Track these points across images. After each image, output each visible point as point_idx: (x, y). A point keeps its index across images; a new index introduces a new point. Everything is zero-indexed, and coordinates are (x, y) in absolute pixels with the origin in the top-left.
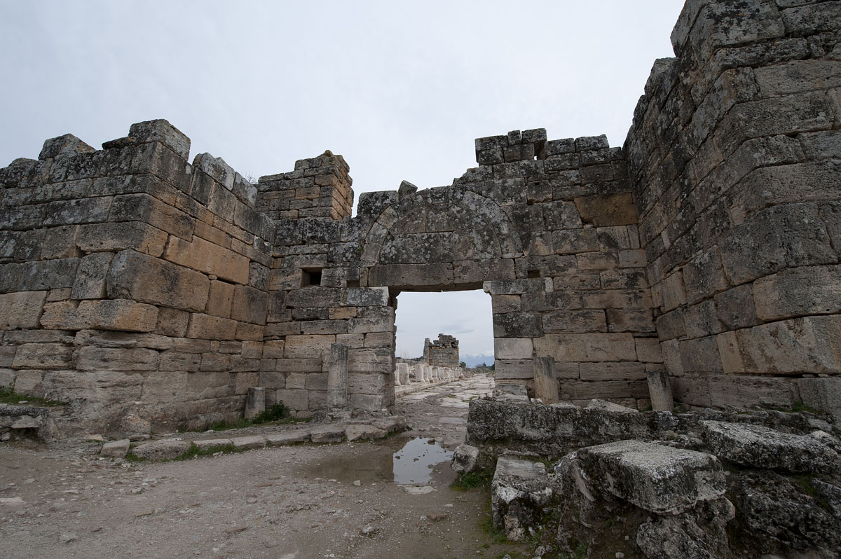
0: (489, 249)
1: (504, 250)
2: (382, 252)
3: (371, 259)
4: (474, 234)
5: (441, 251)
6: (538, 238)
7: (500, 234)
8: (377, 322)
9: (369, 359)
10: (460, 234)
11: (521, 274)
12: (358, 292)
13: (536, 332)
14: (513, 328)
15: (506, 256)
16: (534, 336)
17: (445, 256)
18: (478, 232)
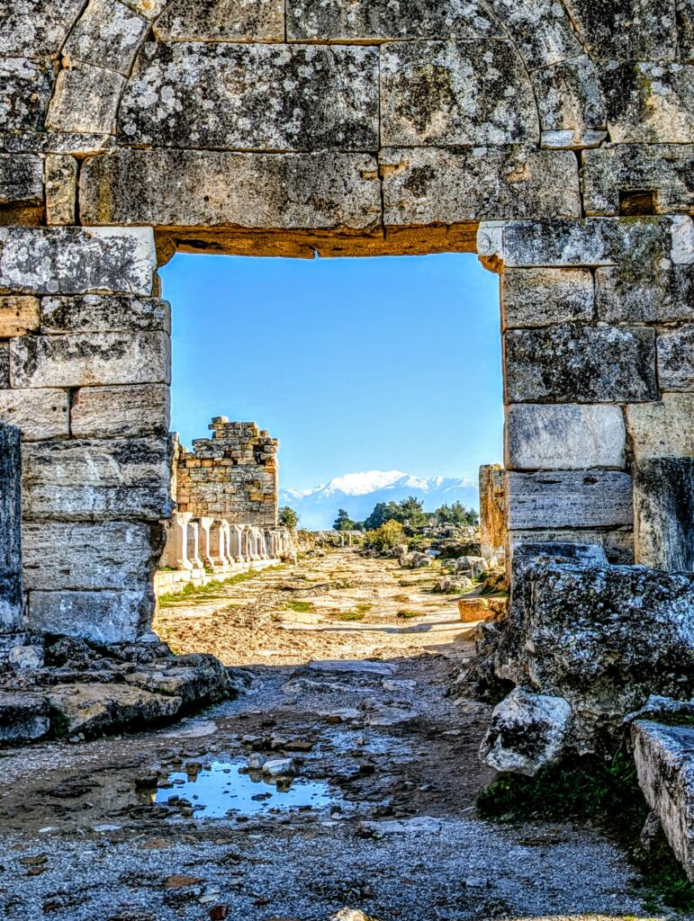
0: (500, 113)
1: (550, 119)
2: (129, 101)
3: (84, 123)
4: (451, 58)
5: (339, 109)
6: (655, 86)
7: (536, 63)
8: (118, 349)
9: (93, 471)
10: (405, 55)
11: (600, 202)
12: (42, 242)
13: (638, 386)
14: (566, 373)
15: (552, 139)
16: (632, 398)
17: (351, 128)
18: (465, 51)
